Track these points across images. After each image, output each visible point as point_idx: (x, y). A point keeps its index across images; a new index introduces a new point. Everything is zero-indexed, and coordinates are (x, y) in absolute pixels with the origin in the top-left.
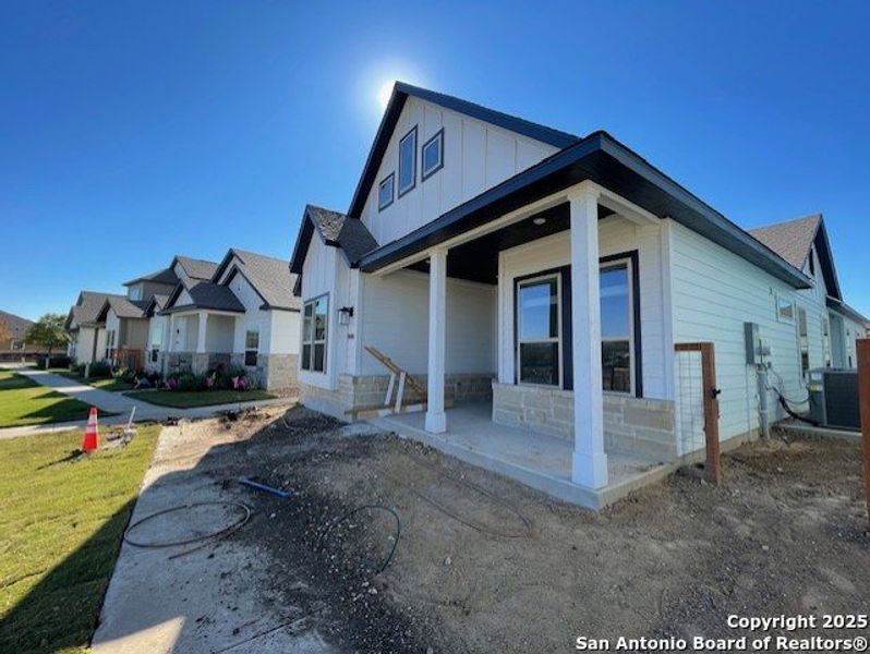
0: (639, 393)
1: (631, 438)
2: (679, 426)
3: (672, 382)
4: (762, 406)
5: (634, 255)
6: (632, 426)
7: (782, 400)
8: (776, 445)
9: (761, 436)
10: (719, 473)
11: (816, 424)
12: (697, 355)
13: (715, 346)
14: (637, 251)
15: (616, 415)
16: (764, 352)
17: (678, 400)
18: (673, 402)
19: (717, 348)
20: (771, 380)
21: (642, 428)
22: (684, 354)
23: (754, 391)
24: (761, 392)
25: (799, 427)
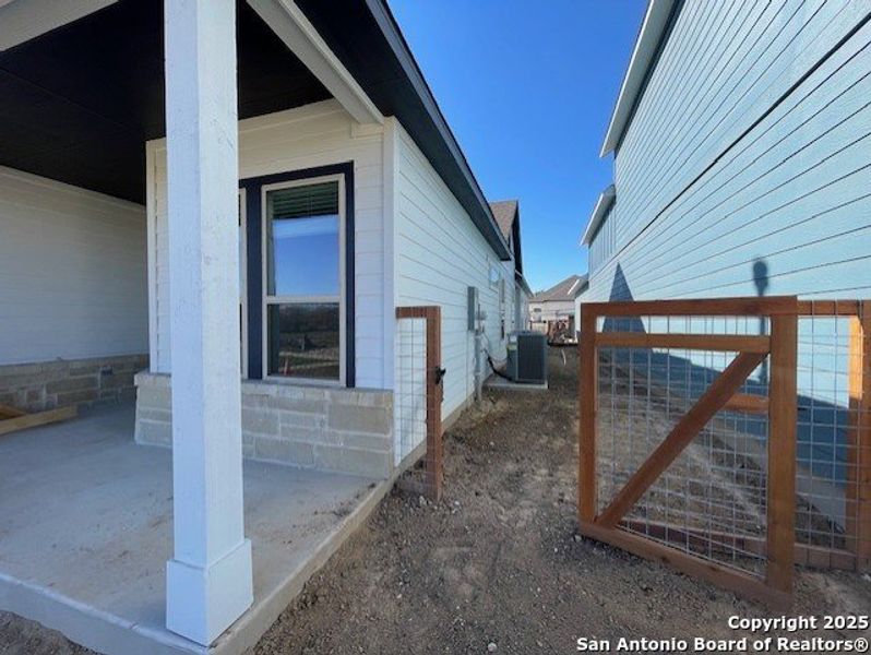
0: (351, 382)
1: (337, 449)
2: (398, 425)
3: (392, 363)
4: (477, 369)
5: (347, 169)
6: (341, 432)
7: (489, 360)
8: (487, 407)
9: (476, 399)
10: (439, 484)
11: (510, 379)
12: (420, 324)
13: (442, 310)
14: (352, 163)
15: (318, 416)
16: (481, 317)
17: (397, 389)
18: (392, 391)
19: (444, 313)
20: (484, 344)
21: (352, 433)
22: (407, 322)
23: (472, 355)
24: (477, 356)
25: (501, 385)
